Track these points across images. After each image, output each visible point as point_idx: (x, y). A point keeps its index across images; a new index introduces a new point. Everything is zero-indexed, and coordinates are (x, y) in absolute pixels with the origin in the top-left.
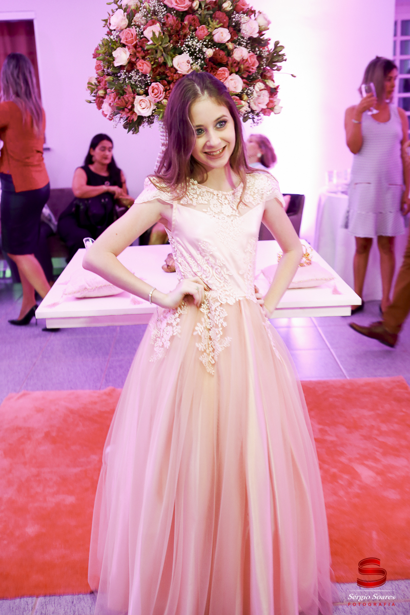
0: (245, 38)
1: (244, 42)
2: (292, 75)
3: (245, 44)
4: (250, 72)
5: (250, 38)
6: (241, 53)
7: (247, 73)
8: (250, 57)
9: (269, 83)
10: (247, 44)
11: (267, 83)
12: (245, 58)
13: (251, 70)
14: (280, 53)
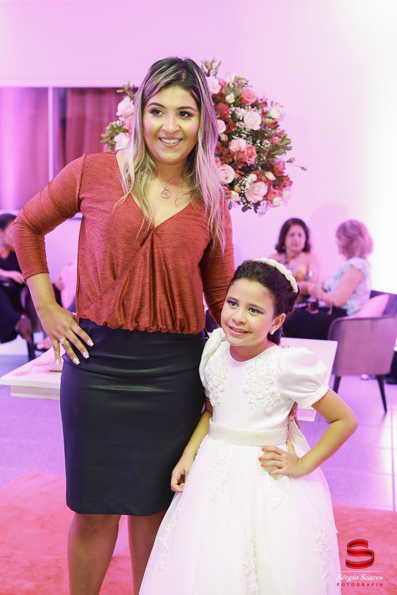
0: (247, 130)
1: (245, 134)
2: (302, 168)
3: (245, 136)
4: (246, 163)
5: (252, 130)
6: (239, 144)
7: (243, 164)
8: (248, 148)
9: (267, 175)
10: (247, 135)
11: (266, 175)
12: (242, 150)
13: (247, 162)
14: (288, 146)
